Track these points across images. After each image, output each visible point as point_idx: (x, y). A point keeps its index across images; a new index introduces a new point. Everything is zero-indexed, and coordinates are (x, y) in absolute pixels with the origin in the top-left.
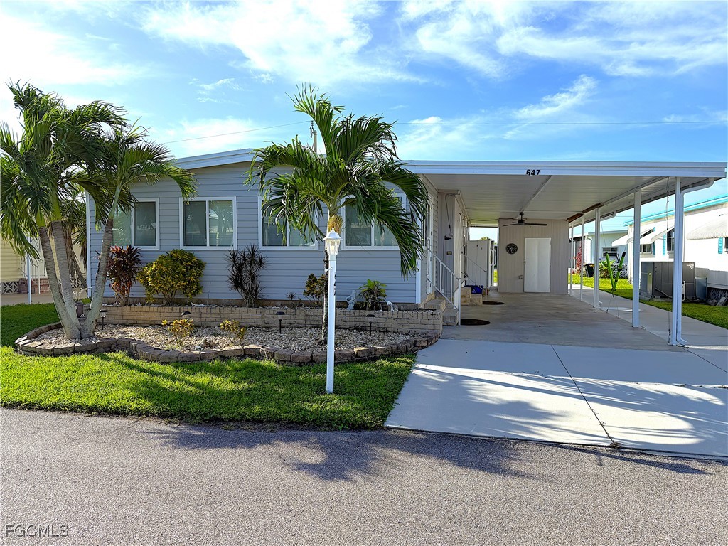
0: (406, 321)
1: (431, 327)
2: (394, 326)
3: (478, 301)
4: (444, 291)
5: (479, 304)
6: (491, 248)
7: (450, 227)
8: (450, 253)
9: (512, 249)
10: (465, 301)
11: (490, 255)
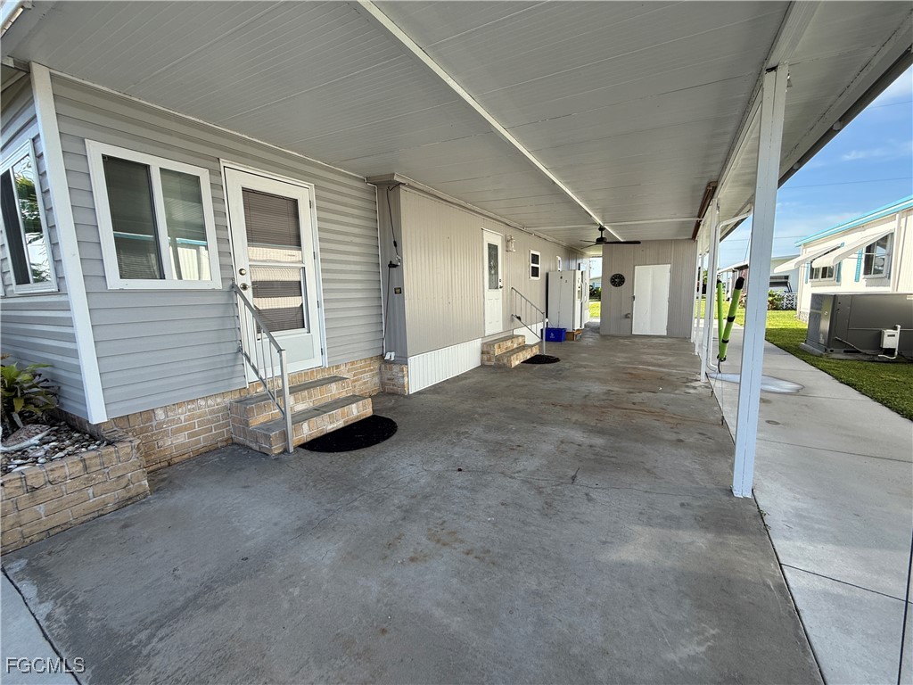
3: (505, 361)
4: (393, 354)
5: (508, 365)
6: (580, 281)
7: (395, 245)
8: (399, 291)
9: (618, 280)
10: (489, 360)
11: (577, 289)
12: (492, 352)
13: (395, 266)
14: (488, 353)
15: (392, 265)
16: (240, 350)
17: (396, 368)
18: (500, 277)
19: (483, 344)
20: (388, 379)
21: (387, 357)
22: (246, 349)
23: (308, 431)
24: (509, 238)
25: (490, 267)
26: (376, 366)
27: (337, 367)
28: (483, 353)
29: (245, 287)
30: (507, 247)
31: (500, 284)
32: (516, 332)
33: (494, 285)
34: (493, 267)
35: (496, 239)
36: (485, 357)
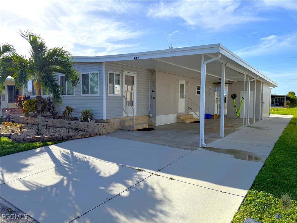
0: (90, 127)
1: (97, 130)
2: (87, 129)
3: (184, 121)
4: (152, 115)
5: (185, 122)
6: (217, 96)
7: (154, 86)
8: (154, 98)
9: (234, 96)
10: (179, 121)
11: (215, 99)
12: (180, 118)
13: (154, 91)
14: (179, 118)
15: (153, 91)
16: (123, 110)
17: (152, 119)
18: (184, 95)
19: (177, 116)
20: (150, 122)
21: (150, 116)
22: (124, 109)
23: (136, 127)
24: (188, 82)
25: (181, 91)
26: (147, 118)
27: (139, 116)
28: (177, 118)
29: (124, 96)
30: (187, 84)
31: (184, 97)
32: (190, 113)
33: (182, 97)
34: (182, 91)
35: (183, 82)
36: (178, 120)
